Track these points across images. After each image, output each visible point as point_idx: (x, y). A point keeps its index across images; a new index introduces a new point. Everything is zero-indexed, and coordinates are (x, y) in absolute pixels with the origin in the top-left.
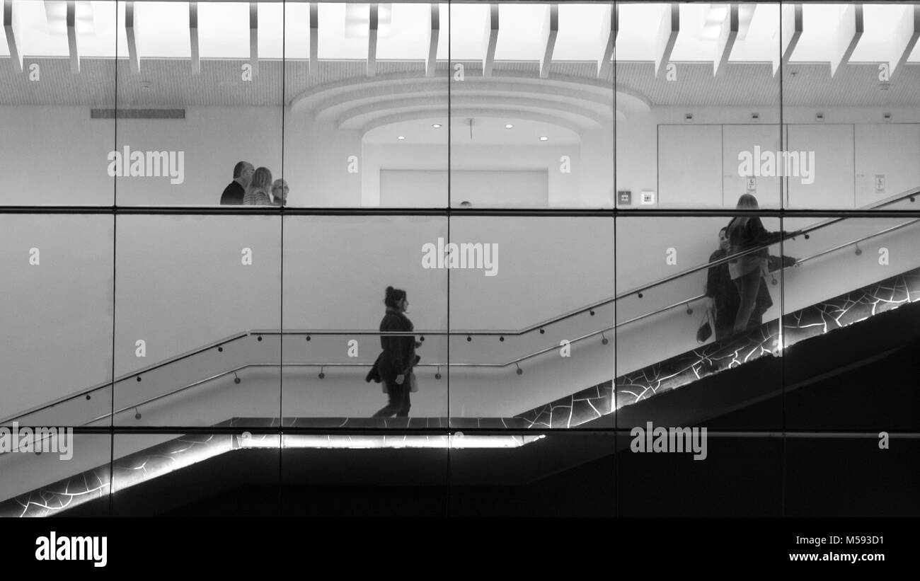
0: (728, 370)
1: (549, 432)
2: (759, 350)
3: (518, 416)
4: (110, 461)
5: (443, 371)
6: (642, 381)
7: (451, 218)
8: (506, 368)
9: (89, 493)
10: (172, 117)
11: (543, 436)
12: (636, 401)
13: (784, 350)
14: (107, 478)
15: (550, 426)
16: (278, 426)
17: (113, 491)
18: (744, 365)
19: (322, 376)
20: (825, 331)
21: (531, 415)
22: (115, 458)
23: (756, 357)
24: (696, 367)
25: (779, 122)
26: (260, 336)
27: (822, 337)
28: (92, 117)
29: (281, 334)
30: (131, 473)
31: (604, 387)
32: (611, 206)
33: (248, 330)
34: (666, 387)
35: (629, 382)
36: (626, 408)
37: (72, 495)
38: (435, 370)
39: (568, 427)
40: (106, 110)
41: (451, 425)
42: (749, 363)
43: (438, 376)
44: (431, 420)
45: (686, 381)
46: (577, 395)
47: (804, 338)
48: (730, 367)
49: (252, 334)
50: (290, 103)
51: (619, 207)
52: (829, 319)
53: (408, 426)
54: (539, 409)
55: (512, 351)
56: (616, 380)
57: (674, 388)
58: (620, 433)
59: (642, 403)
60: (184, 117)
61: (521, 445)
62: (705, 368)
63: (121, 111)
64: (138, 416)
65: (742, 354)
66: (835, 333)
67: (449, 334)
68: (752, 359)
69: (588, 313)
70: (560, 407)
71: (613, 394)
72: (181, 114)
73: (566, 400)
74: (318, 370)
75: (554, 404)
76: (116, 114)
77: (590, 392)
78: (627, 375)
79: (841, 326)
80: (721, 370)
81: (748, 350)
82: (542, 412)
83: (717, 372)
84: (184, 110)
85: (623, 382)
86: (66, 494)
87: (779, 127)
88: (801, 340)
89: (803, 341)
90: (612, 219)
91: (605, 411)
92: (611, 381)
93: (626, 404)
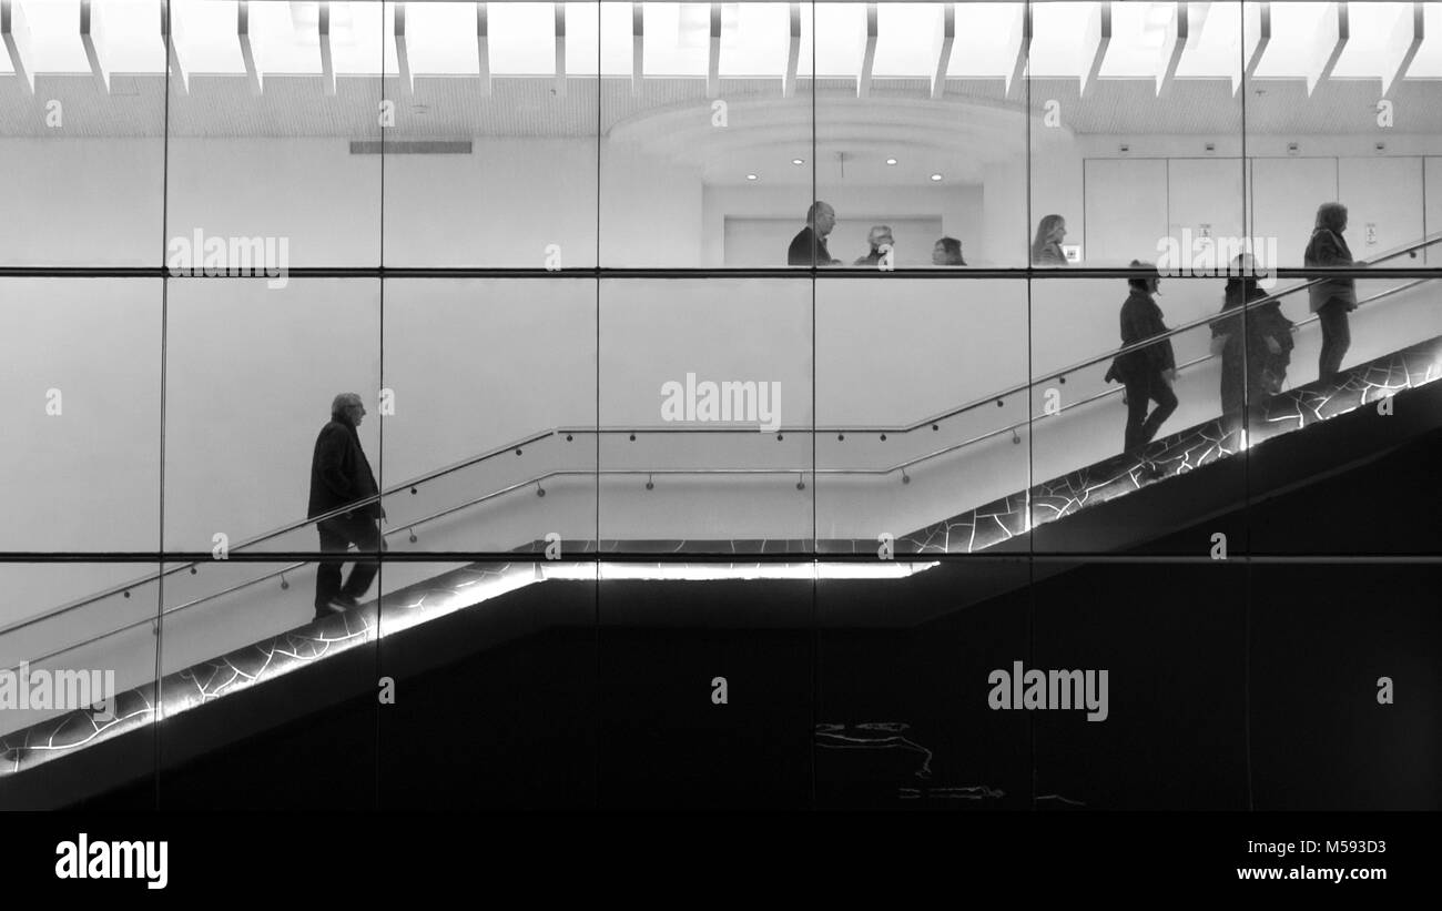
0: (1178, 476)
1: (945, 558)
2: (1216, 449)
3: (906, 537)
4: (377, 597)
5: (807, 479)
6: (1065, 491)
7: (817, 280)
8: (891, 474)
9: (350, 639)
10: (456, 152)
11: (937, 563)
12: (1058, 517)
13: (1248, 450)
14: (373, 619)
15: (946, 550)
16: (594, 551)
17: (381, 636)
18: (1196, 470)
19: (650, 486)
20: (1302, 425)
21: (920, 535)
22: (383, 594)
23: (1213, 459)
24: (1134, 473)
25: (1241, 155)
26: (570, 435)
27: (1297, 433)
28: (352, 151)
29: (598, 432)
30: (403, 612)
31: (1015, 500)
32: (1026, 266)
33: (554, 427)
34: (1096, 499)
35: (1048, 493)
36: (1044, 526)
37: (328, 640)
38: (796, 479)
39: (970, 551)
40: (371, 143)
41: (818, 550)
42: (1204, 468)
43: (800, 486)
44: (792, 542)
45: (1123, 491)
46: (981, 510)
47: (1274, 435)
48: (1178, 472)
49: (560, 432)
50: (608, 134)
51: (1033, 266)
52: (1307, 411)
53: (762, 551)
54: (932, 529)
55: (895, 453)
56: (1031, 490)
57: (1106, 500)
58: (1034, 558)
59: (1065, 519)
60: (470, 152)
61: (908, 575)
62: (1146, 474)
63: (388, 143)
64: (413, 539)
65: (1194, 456)
66: (1315, 429)
67: (814, 431)
68: (1207, 462)
69: (996, 403)
70: (960, 525)
71: (1028, 509)
72: (465, 147)
73: (967, 516)
74: (645, 479)
75: (951, 521)
76: (382, 148)
77: (998, 506)
78: (1045, 484)
79: (1321, 418)
80: (1166, 476)
81: (1203, 450)
82: (935, 532)
83: (1161, 479)
84: (470, 144)
85: (1040, 493)
86: (321, 639)
87: (1240, 161)
88: (1269, 437)
89: (1273, 439)
90: (1026, 281)
91: (1017, 531)
92: (1025, 491)
93: (1046, 521)
